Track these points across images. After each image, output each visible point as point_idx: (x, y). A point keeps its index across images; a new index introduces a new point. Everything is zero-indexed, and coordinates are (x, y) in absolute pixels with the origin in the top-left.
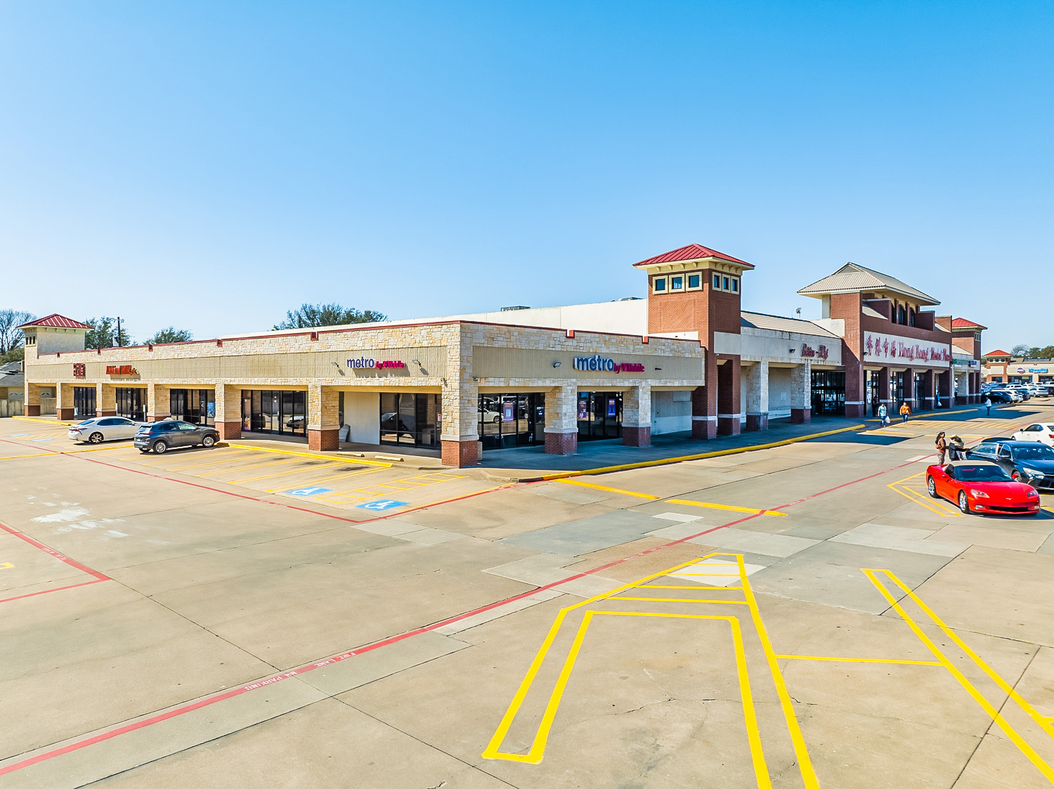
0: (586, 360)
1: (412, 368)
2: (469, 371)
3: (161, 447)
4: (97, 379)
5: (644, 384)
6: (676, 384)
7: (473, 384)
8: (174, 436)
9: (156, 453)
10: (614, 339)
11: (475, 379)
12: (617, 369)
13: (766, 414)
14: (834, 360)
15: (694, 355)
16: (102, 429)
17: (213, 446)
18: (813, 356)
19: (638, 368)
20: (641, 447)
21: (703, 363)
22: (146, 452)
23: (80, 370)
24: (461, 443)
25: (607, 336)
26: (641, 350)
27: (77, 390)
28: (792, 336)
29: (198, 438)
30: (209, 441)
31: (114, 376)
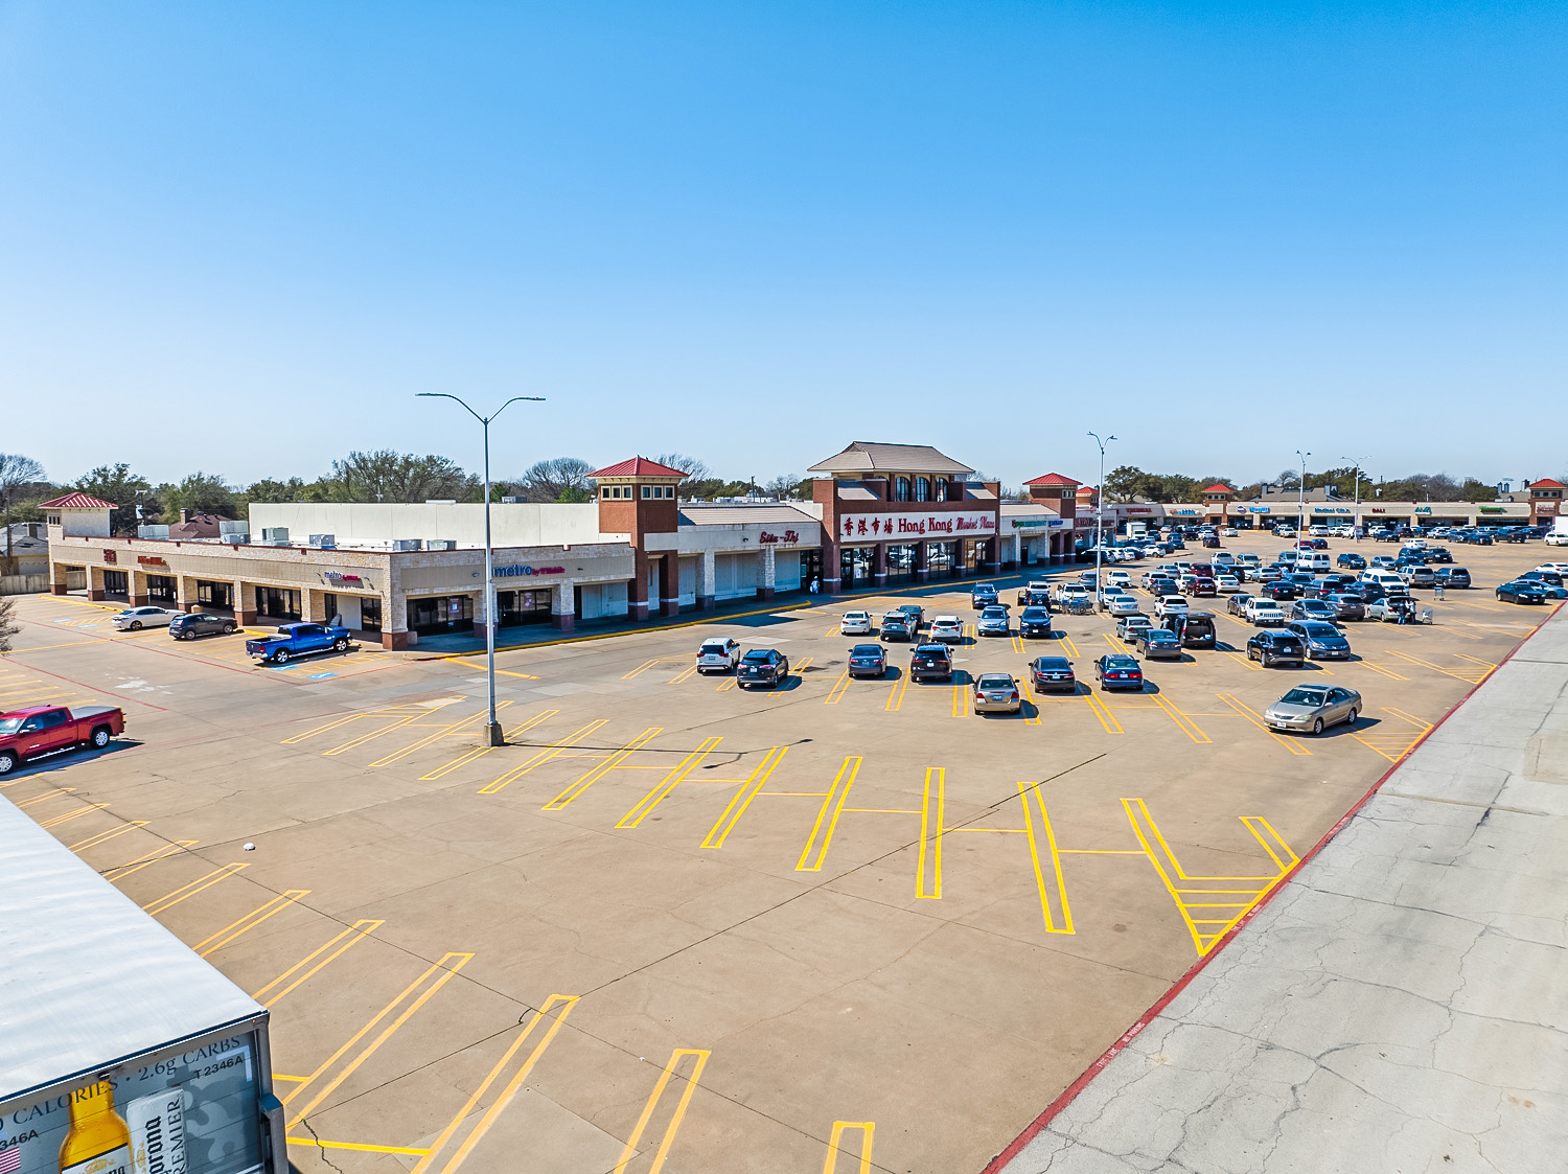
0: (504, 569)
1: (365, 582)
2: (398, 586)
3: (191, 634)
4: (128, 565)
5: (565, 582)
6: (602, 579)
7: (402, 594)
8: (201, 626)
9: (186, 639)
10: (533, 551)
11: (403, 591)
12: (535, 572)
13: (713, 597)
14: (810, 540)
15: (621, 554)
16: (140, 618)
17: (233, 633)
18: (776, 541)
19: (560, 570)
20: (564, 630)
21: (634, 560)
22: (179, 639)
23: (110, 556)
24: (393, 635)
25: (526, 550)
26: (561, 556)
27: (107, 572)
28: (746, 527)
29: (220, 627)
30: (229, 629)
31: (145, 565)
